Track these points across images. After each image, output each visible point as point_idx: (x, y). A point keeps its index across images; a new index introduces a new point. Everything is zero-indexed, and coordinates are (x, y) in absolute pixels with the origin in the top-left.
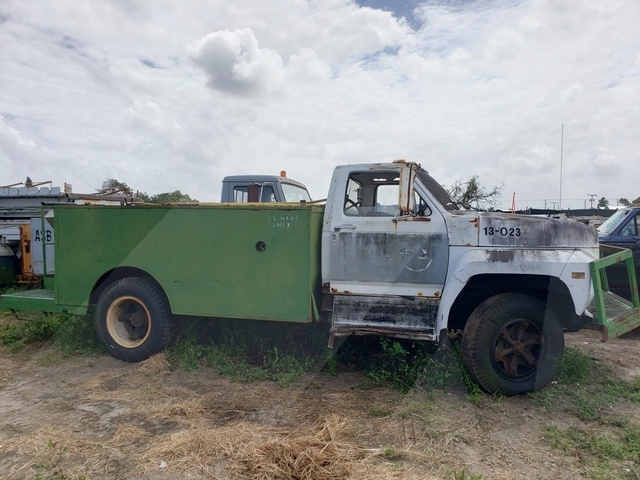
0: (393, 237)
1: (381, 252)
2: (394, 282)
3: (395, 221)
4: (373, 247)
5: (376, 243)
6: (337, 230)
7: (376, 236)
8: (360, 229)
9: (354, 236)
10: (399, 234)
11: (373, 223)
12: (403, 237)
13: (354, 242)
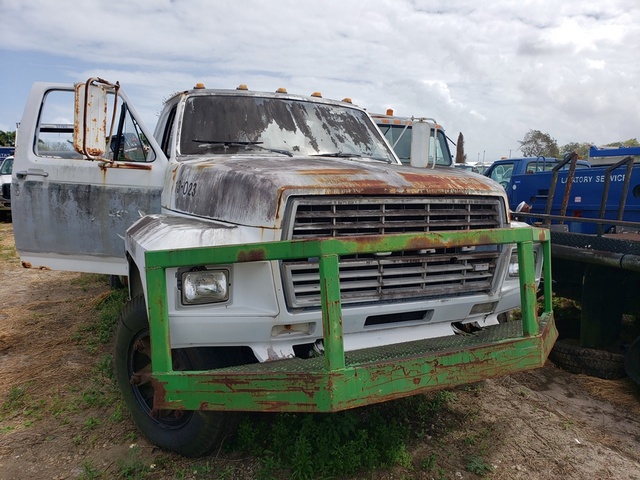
0: (99, 190)
1: (84, 212)
2: (103, 256)
3: (103, 168)
4: (71, 205)
5: (77, 199)
6: (21, 176)
7: (77, 189)
8: (54, 178)
9: (45, 187)
10: (108, 187)
11: (72, 169)
12: (112, 192)
13: (45, 195)
